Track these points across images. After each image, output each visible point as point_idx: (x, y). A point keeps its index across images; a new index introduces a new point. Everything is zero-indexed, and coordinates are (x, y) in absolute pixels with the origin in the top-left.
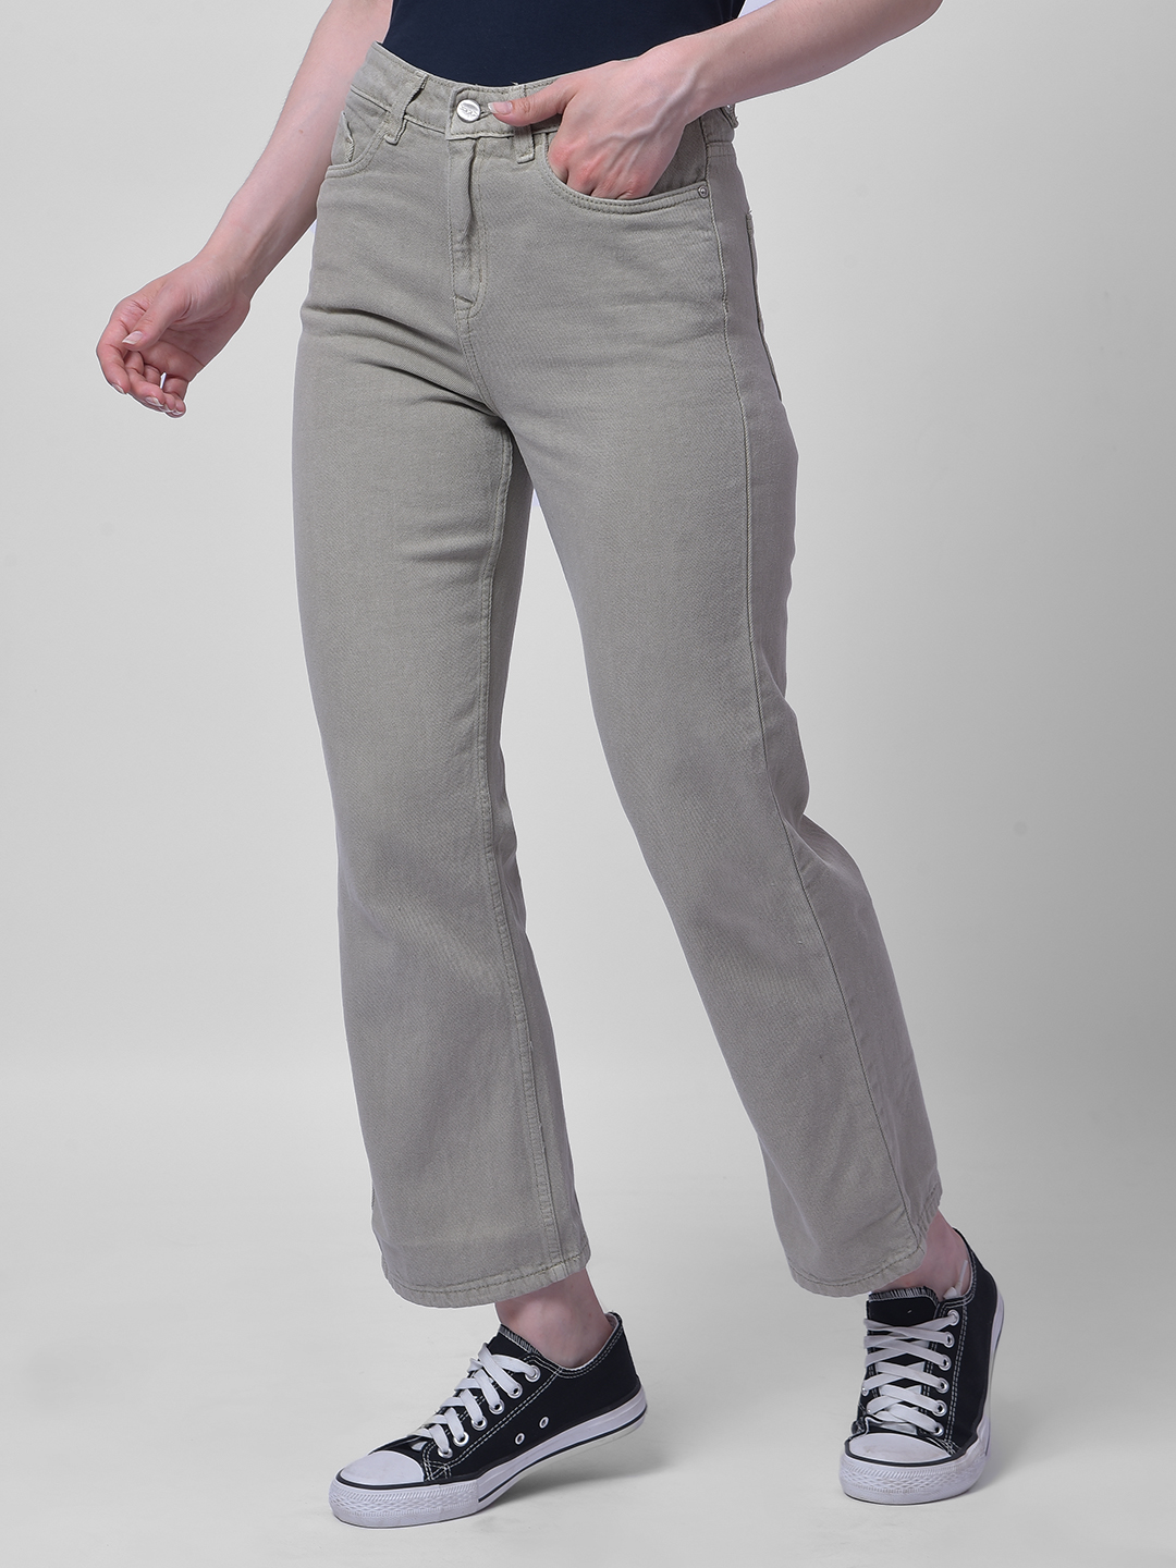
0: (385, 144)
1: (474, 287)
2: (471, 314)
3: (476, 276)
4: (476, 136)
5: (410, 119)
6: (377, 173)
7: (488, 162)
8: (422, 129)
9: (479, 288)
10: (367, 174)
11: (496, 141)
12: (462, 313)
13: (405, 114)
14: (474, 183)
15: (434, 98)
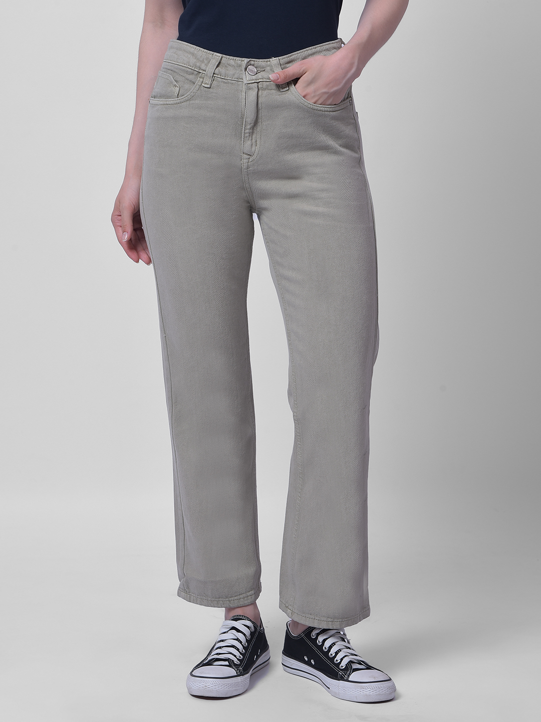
0: (202, 88)
1: (253, 149)
2: (250, 160)
3: (254, 144)
4: (258, 81)
5: (216, 76)
6: (197, 102)
7: (265, 92)
8: (224, 80)
9: (256, 149)
10: (191, 102)
11: (268, 83)
12: (245, 161)
13: (214, 74)
14: (259, 102)
15: (228, 66)
